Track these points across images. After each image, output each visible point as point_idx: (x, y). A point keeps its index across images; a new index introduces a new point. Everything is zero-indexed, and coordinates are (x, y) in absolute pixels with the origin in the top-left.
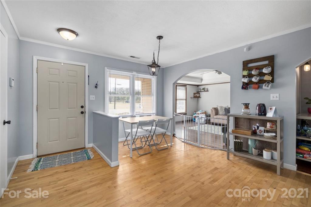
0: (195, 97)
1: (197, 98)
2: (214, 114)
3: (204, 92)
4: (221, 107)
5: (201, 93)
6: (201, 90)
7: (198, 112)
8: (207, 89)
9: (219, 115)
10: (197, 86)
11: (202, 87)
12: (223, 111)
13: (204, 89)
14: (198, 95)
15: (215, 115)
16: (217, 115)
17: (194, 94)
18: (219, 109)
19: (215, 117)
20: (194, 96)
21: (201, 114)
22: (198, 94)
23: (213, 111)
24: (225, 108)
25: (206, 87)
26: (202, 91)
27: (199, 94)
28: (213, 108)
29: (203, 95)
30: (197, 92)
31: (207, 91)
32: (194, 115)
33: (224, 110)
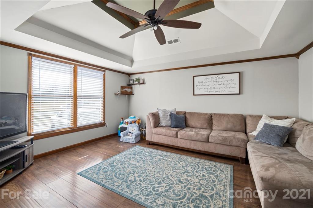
0: (123, 93)
1: (127, 95)
2: (152, 126)
3: (138, 85)
4: (165, 112)
5: (133, 86)
6: (133, 82)
7: (126, 120)
8: (144, 80)
9: (161, 126)
10: (128, 76)
11: (135, 77)
12: (168, 119)
13: (138, 80)
14: (129, 90)
15: (153, 128)
16: (158, 126)
17: (122, 87)
18: (161, 115)
19: (154, 130)
20: (121, 92)
21: (131, 123)
22: (128, 88)
23: (151, 119)
24: (171, 113)
25: (142, 76)
26: (135, 83)
27: (132, 88)
28: (150, 114)
29: (137, 89)
30: (128, 85)
31: (143, 83)
32: (119, 125)
33: (169, 117)
